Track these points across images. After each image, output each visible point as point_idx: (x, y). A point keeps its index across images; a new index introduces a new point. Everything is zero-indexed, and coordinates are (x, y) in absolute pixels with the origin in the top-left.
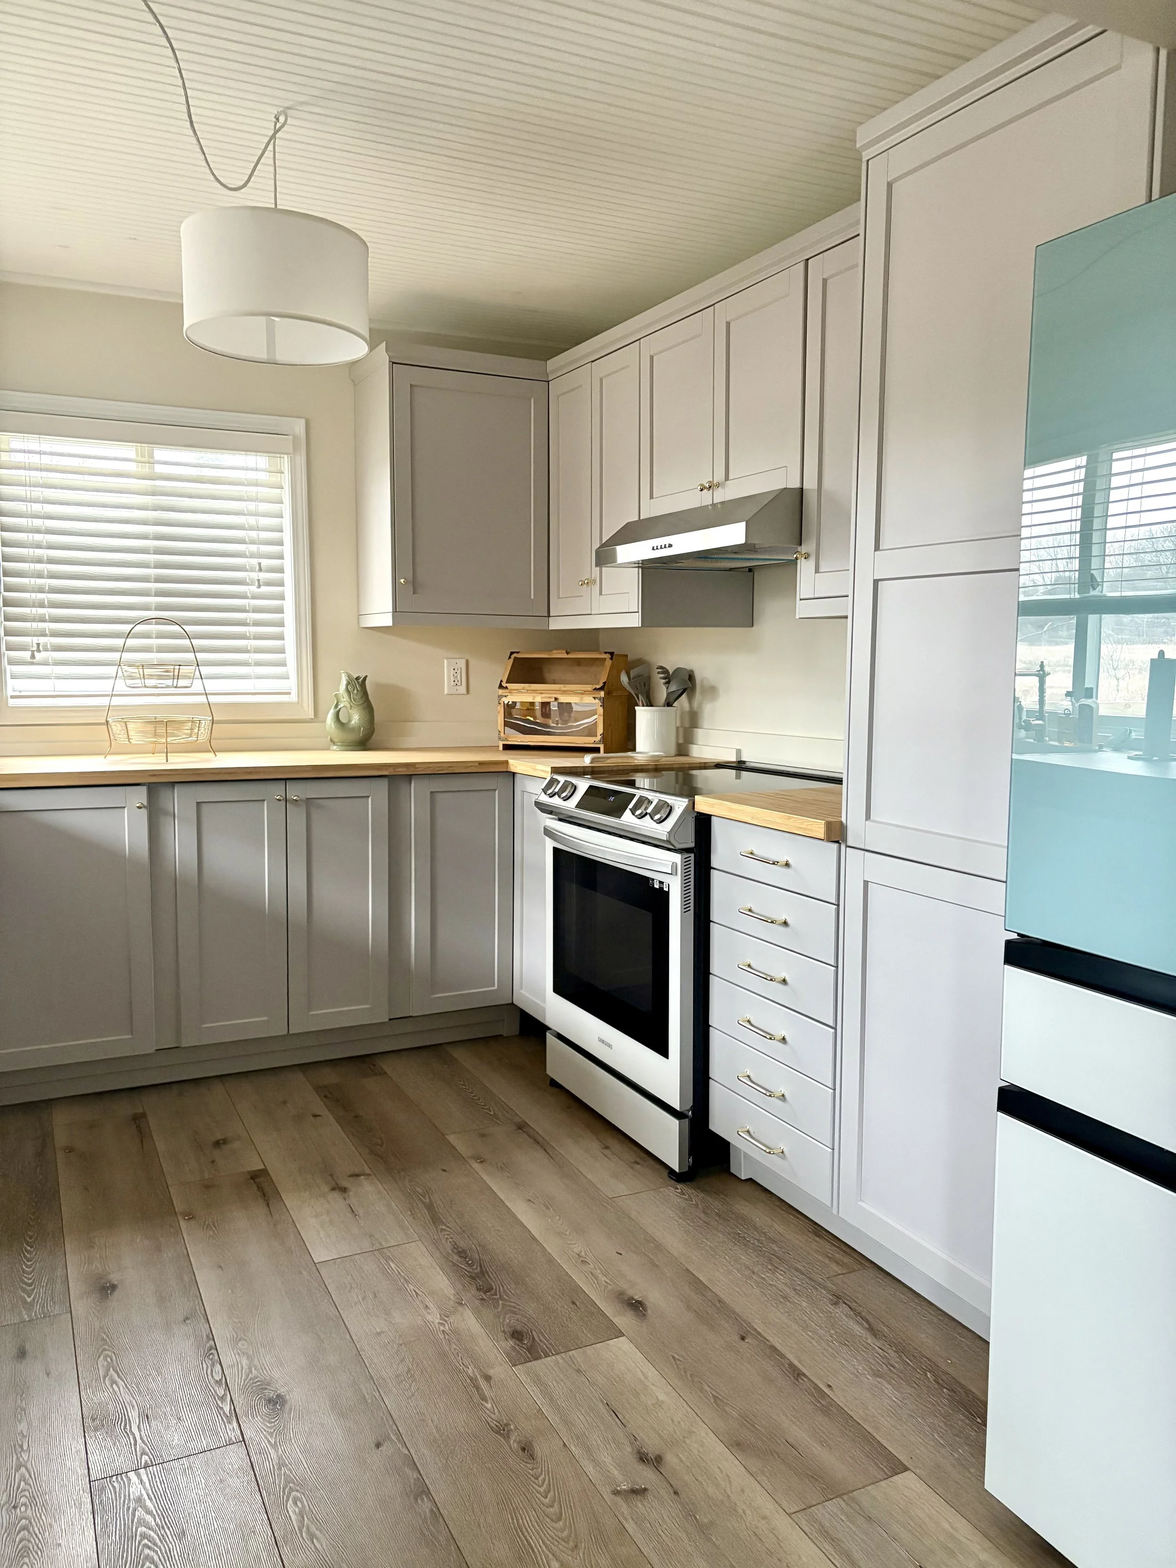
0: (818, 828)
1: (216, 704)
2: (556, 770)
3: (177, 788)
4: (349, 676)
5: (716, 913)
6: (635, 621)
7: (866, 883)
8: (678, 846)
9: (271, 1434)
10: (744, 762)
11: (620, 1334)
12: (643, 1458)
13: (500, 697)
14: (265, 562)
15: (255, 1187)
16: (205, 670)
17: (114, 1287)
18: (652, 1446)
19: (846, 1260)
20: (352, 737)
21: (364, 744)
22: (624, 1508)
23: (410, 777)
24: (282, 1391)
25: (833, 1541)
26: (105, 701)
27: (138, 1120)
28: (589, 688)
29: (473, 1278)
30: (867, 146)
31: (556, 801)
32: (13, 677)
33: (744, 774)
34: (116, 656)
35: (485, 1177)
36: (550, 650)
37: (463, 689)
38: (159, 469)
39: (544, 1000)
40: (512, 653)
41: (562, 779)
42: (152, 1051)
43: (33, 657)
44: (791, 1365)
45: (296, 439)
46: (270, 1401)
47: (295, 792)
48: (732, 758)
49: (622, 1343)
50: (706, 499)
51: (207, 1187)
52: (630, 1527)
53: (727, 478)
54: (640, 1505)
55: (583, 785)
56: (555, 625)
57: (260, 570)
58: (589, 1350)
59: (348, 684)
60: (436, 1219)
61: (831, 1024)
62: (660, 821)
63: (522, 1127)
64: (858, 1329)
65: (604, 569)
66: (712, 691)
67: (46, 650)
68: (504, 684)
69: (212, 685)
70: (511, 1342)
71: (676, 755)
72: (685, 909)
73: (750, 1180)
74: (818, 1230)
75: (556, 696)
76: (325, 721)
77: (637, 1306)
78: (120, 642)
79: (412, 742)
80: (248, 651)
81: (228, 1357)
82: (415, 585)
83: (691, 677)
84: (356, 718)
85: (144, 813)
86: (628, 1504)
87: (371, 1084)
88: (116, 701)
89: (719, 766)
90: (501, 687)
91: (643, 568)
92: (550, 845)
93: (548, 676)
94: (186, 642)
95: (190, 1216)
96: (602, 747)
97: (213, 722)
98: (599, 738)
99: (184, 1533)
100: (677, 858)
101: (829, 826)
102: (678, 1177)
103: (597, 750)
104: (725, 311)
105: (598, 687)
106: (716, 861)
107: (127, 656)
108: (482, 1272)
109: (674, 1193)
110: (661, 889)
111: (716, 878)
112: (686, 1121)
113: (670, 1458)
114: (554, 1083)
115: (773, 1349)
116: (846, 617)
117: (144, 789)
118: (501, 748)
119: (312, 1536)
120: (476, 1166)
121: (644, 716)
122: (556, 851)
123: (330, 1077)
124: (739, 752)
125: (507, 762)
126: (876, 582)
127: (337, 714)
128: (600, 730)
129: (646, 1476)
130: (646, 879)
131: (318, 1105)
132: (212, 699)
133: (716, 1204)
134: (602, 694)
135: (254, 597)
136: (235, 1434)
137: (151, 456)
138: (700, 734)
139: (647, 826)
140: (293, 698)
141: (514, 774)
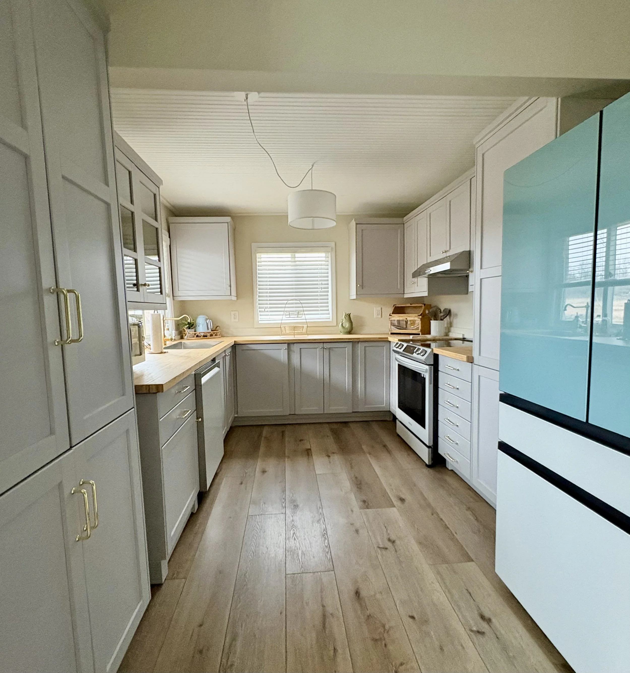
0: (464, 357)
1: (308, 322)
2: (399, 340)
3: (295, 344)
4: (346, 313)
5: (440, 385)
6: (426, 294)
7: (479, 376)
8: (428, 363)
9: (292, 513)
10: (465, 338)
11: (394, 506)
12: (389, 540)
13: (390, 318)
14: (323, 282)
15: (306, 452)
16: (305, 313)
17: (266, 472)
18: (393, 537)
19: (477, 498)
20: (346, 331)
21: (350, 333)
22: (379, 551)
23: (358, 342)
24: (298, 504)
25: (441, 576)
26: (280, 322)
27: (283, 432)
28: (417, 315)
29: (357, 485)
30: (477, 143)
31: (398, 350)
32: (260, 315)
33: (465, 342)
34: (283, 309)
35: (370, 459)
36: (406, 304)
37: (380, 316)
38: (297, 259)
39: (396, 409)
40: (394, 305)
41: (400, 343)
42: (288, 414)
43: (265, 310)
44: (446, 525)
45: (332, 248)
46: (294, 505)
47: (326, 345)
48: (461, 337)
49: (394, 509)
50: (444, 255)
51: (295, 451)
52: (380, 557)
53: (450, 248)
54: (384, 552)
55: (405, 345)
56: (406, 296)
57: (322, 285)
58: (384, 509)
59: (345, 315)
60: (352, 467)
61: (470, 421)
62: (423, 356)
63: (385, 446)
64: (472, 518)
65: (418, 279)
66: (456, 315)
67: (268, 308)
68: (391, 315)
69: (307, 317)
70: (362, 503)
71: (444, 336)
72: (430, 383)
73: (452, 470)
74: (470, 488)
75: (407, 318)
76: (339, 326)
77: (402, 500)
78: (284, 305)
79: (364, 332)
80: (318, 307)
81: (287, 493)
82: (362, 286)
83: (450, 311)
84: (347, 325)
85: (286, 351)
86: (381, 551)
87: (345, 429)
88: (283, 321)
89: (456, 339)
90: (390, 315)
91: (428, 278)
92: (397, 363)
93: (406, 311)
94: (301, 305)
95: (289, 457)
96: (420, 333)
97: (307, 327)
98: (419, 330)
99: (265, 532)
100: (427, 367)
101: (468, 357)
102: (428, 466)
103: (419, 334)
104: (449, 197)
105: (419, 314)
106: (440, 368)
107: (286, 309)
108: (360, 484)
109: (426, 471)
110: (424, 377)
111: (440, 374)
112: (430, 449)
113: (398, 542)
114: (398, 435)
115: (441, 519)
116: (473, 291)
117: (286, 345)
118: (390, 334)
119: (295, 539)
120: (368, 455)
121: (434, 323)
122: (399, 365)
123: (335, 426)
124: (463, 335)
125: (387, 338)
126: (481, 279)
127: (342, 324)
128: (420, 328)
129: (389, 545)
130: (420, 374)
131: (329, 433)
132: (307, 321)
133: (439, 476)
134: (421, 317)
135: (320, 292)
136: (284, 511)
137: (294, 256)
138: (452, 329)
139: (419, 357)
140: (331, 320)
141: (390, 342)
